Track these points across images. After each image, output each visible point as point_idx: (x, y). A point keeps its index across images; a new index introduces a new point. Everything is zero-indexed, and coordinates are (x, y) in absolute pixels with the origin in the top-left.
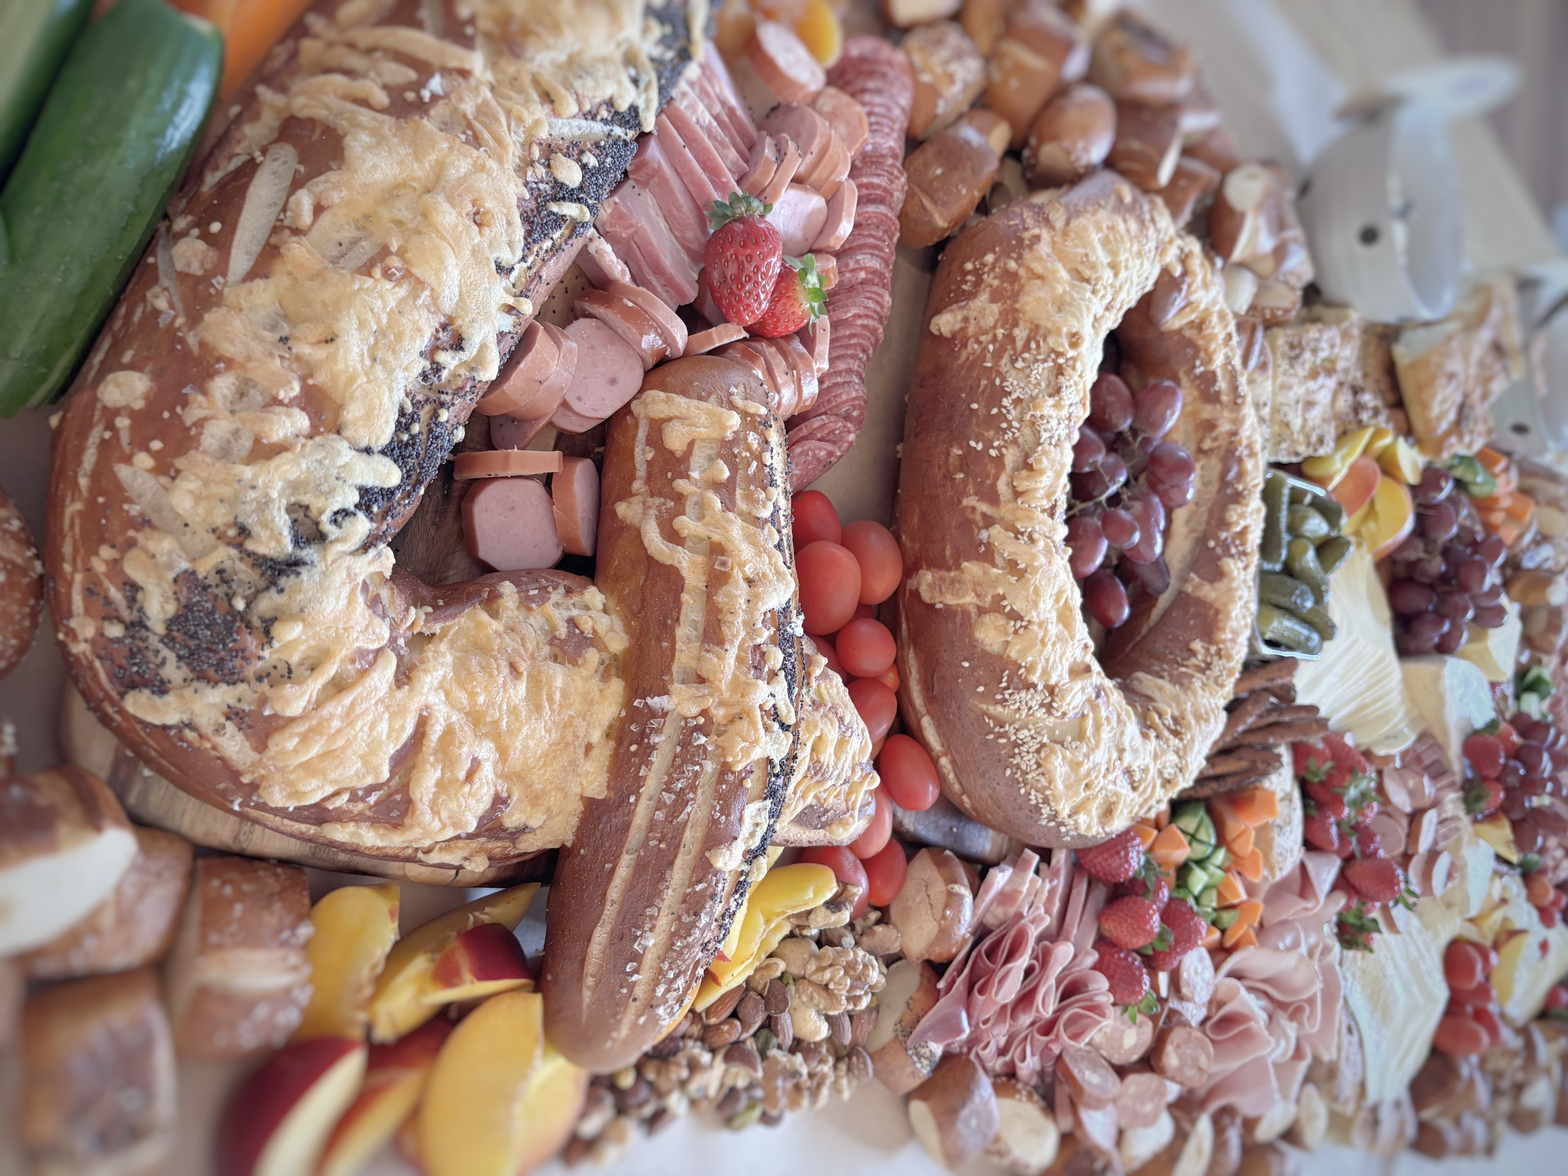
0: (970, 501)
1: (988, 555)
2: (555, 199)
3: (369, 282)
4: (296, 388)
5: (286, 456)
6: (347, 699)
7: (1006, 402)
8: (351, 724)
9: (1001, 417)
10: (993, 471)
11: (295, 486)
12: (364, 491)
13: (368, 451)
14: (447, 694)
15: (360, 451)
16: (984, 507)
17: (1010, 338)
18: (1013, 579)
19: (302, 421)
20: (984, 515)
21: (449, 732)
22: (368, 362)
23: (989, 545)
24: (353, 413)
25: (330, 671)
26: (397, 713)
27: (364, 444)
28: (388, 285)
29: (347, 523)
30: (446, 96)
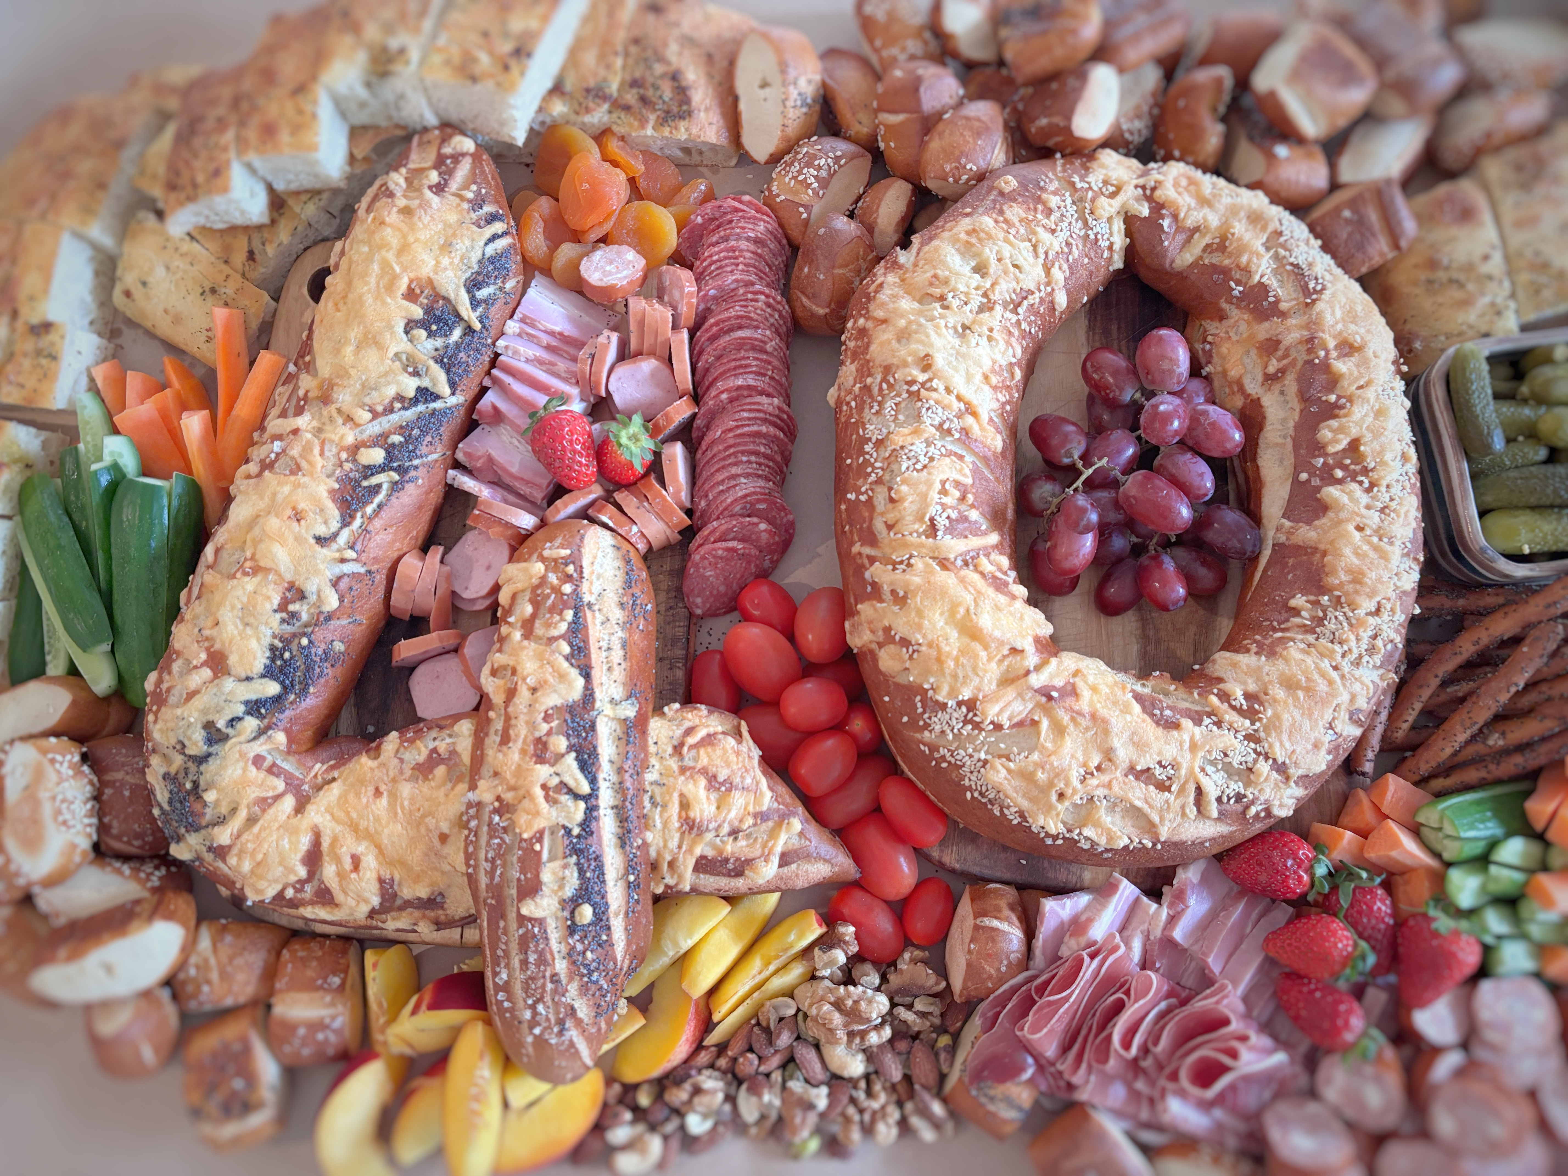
0: (856, 548)
1: (876, 593)
2: (366, 478)
3: (235, 581)
4: (203, 656)
5: (198, 696)
6: (256, 829)
7: (868, 448)
8: (260, 844)
9: (867, 463)
10: (867, 514)
11: (205, 711)
12: (247, 703)
13: (248, 679)
14: (332, 815)
15: (240, 680)
16: (867, 550)
17: (867, 389)
18: (896, 609)
19: (207, 673)
20: (868, 557)
21: (335, 840)
22: (241, 627)
23: (874, 584)
24: (232, 660)
25: (243, 814)
26: (294, 832)
27: (243, 675)
28: (247, 579)
29: (239, 726)
30: (284, 451)
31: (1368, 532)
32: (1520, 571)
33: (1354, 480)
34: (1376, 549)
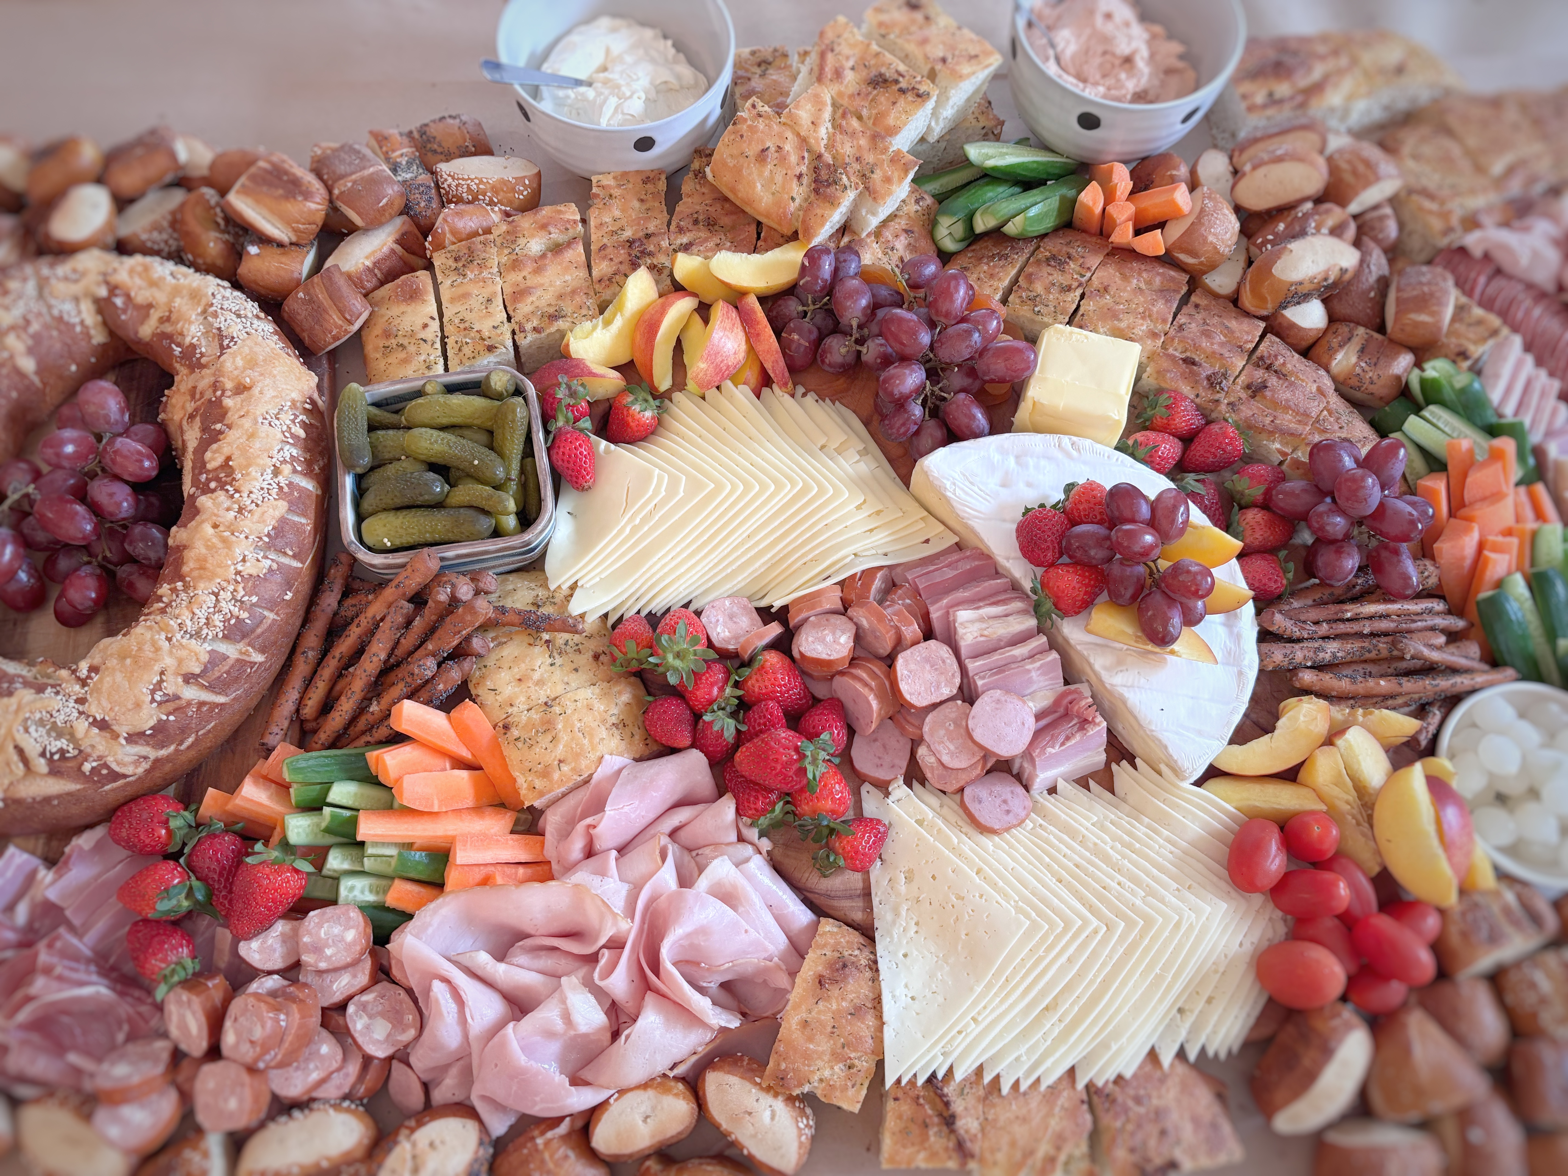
31: (221, 528)
32: (377, 560)
33: (222, 489)
34: (224, 540)
